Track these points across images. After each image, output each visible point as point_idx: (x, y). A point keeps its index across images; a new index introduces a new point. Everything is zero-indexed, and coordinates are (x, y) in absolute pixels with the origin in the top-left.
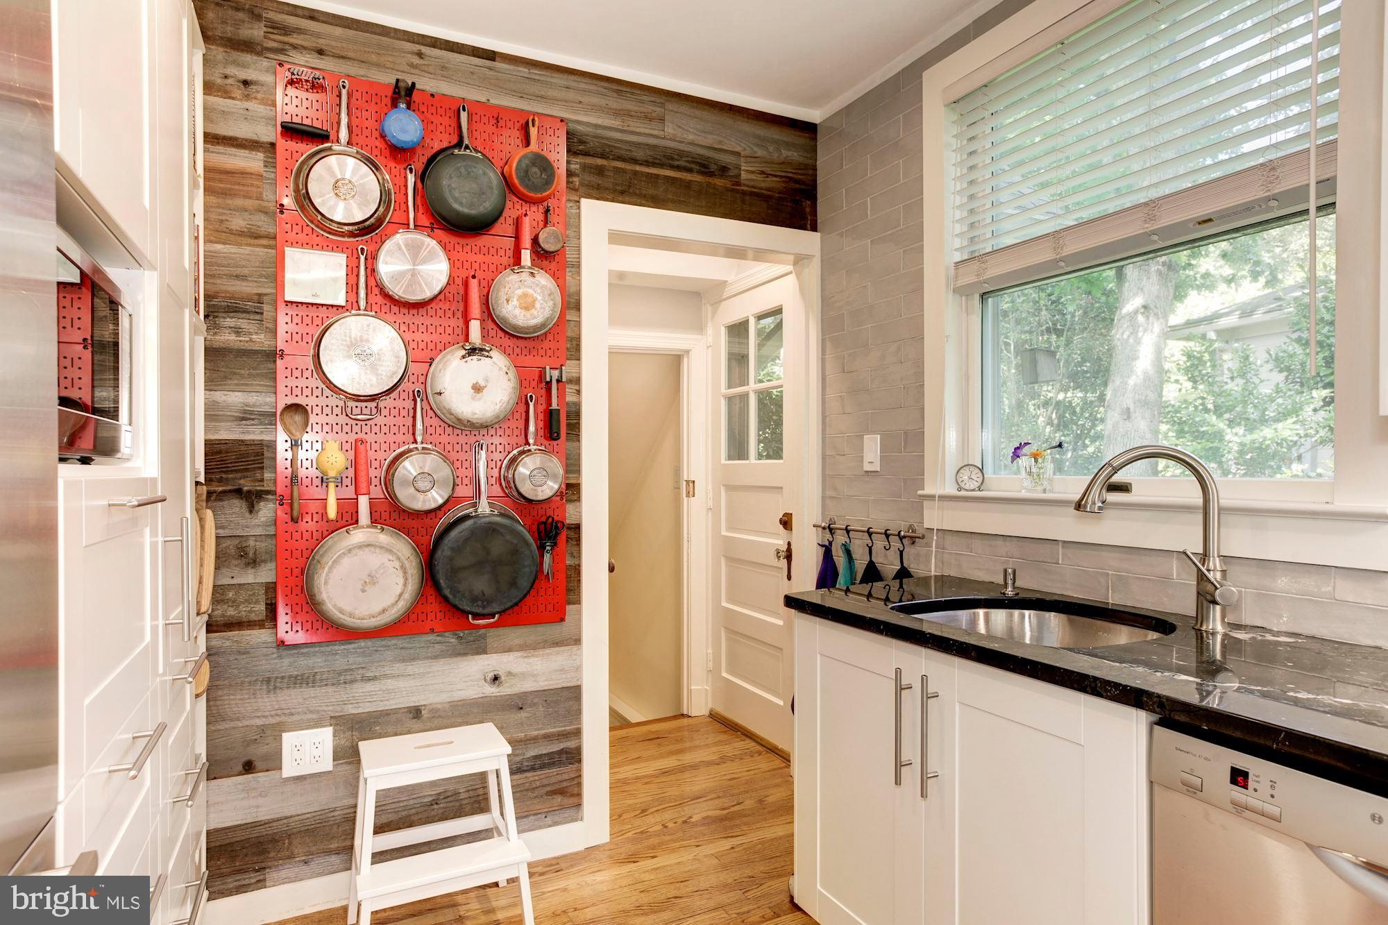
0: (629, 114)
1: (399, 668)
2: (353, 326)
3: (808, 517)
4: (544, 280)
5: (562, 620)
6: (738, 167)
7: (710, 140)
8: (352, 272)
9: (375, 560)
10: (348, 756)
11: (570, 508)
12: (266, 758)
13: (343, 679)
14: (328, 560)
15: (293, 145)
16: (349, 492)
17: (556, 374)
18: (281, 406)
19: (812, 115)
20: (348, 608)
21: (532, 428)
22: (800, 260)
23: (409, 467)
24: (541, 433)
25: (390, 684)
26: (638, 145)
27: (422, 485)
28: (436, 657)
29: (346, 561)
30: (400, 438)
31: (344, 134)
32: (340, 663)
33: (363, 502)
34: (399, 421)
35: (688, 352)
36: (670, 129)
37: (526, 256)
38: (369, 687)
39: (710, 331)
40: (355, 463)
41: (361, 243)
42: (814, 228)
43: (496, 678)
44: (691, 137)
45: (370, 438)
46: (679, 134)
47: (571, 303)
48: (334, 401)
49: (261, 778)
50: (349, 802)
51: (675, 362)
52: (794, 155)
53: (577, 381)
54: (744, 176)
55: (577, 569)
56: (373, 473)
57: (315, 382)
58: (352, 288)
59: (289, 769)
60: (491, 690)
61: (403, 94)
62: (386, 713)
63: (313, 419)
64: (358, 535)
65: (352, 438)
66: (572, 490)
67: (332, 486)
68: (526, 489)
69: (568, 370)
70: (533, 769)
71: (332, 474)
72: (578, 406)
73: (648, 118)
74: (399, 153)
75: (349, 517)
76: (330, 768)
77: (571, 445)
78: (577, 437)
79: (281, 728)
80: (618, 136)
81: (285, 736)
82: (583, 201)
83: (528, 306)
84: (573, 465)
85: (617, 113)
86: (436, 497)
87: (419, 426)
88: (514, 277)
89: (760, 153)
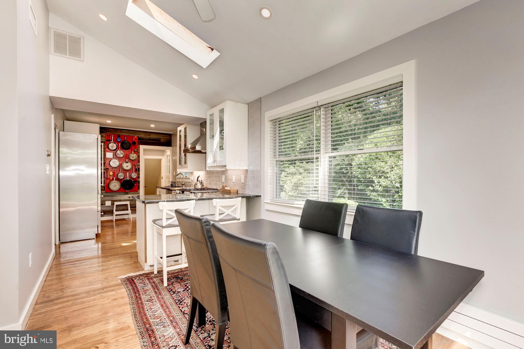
0: (146, 135)
1: (118, 195)
2: (114, 160)
3: (171, 181)
4: (135, 155)
5: (137, 191)
6: (160, 140)
7: (157, 137)
8: (113, 154)
9: (116, 184)
10: (113, 204)
11: (138, 179)
12: (104, 204)
13: (112, 196)
14: (111, 184)
15: (107, 142)
16: (113, 177)
17: (136, 165)
18: (106, 168)
19: (171, 133)
20: (113, 189)
21: (134, 170)
22: (170, 150)
23: (120, 174)
24: (135, 171)
25: (117, 197)
26: (147, 138)
27: (121, 176)
28: (122, 195)
29: (113, 184)
30: (118, 171)
31: (112, 141)
32: (112, 195)
33: (114, 178)
34: (118, 170)
35: (162, 159)
36: (151, 136)
37: (133, 152)
38: (115, 197)
39: (165, 156)
40: (113, 174)
41: (114, 152)
42: (171, 146)
43: (129, 197)
44: (154, 137)
45: (115, 171)
46: (153, 137)
47: (139, 157)
48: (111, 168)
49: (103, 206)
50: (113, 209)
51: (160, 160)
52: (168, 138)
53: (139, 165)
54: (161, 141)
55: (139, 186)
56: (115, 175)
57: (109, 166)
58: (113, 156)
59: (106, 205)
60: (129, 199)
61: (119, 136)
62: (117, 200)
63: (109, 169)
64: (114, 181)
65: (113, 171)
66: (139, 177)
67: (111, 176)
68: (132, 177)
69: (139, 164)
70: (134, 207)
71: (111, 175)
72: (139, 168)
73: (148, 135)
74: (119, 142)
75: (113, 179)
76: (111, 205)
77: (139, 172)
78: (139, 171)
79: (105, 201)
80: (144, 137)
81: (106, 202)
82: (140, 145)
83: (133, 157)
84: (139, 174)
85: (145, 135)
86: (122, 178)
87: (121, 170)
88: (131, 155)
89: (164, 138)
